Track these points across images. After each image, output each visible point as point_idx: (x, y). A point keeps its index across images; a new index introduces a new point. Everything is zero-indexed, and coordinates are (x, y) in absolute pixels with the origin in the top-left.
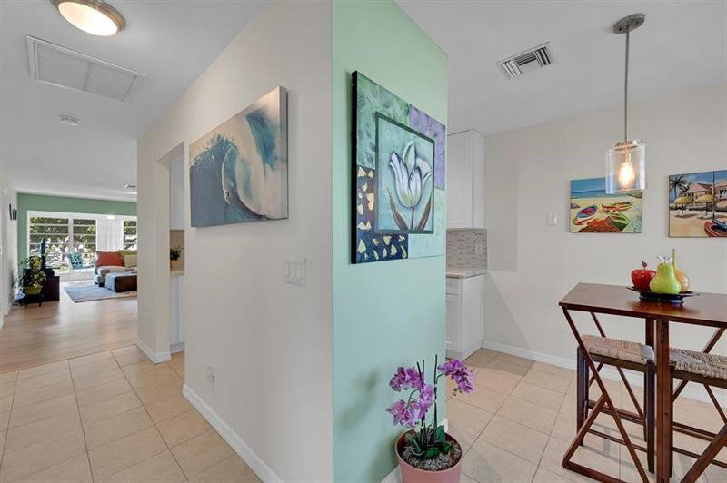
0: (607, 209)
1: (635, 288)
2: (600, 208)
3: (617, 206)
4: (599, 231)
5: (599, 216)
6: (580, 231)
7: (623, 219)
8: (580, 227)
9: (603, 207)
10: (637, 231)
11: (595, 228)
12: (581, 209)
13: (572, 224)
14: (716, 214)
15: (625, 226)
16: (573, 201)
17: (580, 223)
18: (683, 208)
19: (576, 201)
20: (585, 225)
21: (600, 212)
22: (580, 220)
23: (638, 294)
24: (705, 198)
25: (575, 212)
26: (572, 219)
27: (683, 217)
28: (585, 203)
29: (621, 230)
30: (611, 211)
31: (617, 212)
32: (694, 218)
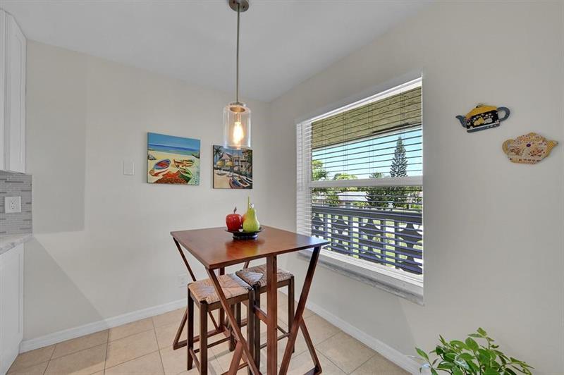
0: (178, 164)
1: (230, 230)
2: (172, 163)
3: (185, 162)
4: (172, 183)
5: (172, 169)
6: (157, 182)
7: (188, 173)
8: (156, 179)
9: (175, 162)
10: (197, 183)
11: (168, 180)
12: (157, 161)
13: (150, 176)
14: (235, 174)
15: (189, 179)
16: (150, 152)
17: (156, 175)
18: (220, 169)
19: (153, 153)
20: (160, 177)
21: (172, 166)
22: (156, 171)
23: (232, 234)
24: (229, 163)
25: (152, 164)
26: (149, 171)
27: (220, 175)
28: (161, 156)
29: (187, 182)
30: (180, 166)
31: (184, 167)
32: (225, 176)
